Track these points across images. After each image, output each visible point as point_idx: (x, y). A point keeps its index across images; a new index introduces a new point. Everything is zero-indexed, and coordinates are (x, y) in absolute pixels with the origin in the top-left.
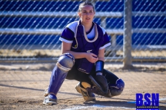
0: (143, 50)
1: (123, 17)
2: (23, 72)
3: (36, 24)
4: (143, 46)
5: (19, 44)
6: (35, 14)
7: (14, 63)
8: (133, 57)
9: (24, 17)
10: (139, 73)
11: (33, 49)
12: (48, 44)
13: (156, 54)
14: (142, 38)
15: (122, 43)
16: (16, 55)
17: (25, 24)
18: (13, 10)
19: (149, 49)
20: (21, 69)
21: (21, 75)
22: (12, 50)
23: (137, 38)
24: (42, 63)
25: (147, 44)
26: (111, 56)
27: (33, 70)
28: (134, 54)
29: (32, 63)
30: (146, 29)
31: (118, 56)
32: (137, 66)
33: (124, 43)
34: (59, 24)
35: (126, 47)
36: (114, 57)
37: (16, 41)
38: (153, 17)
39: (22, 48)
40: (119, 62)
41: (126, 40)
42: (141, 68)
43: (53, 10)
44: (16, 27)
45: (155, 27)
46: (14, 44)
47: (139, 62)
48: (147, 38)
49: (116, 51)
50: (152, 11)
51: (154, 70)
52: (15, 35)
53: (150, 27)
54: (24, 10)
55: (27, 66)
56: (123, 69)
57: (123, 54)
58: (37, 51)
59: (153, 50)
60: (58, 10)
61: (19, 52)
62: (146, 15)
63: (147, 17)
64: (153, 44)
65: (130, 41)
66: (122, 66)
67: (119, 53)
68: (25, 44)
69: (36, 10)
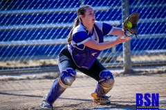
0: (142, 55)
1: (121, 25)
2: (31, 81)
3: (40, 35)
4: (141, 51)
5: (26, 55)
6: (38, 26)
7: (22, 73)
8: (132, 62)
9: (29, 30)
10: (139, 77)
11: (38, 59)
12: (52, 54)
13: (154, 59)
14: (140, 44)
15: (122, 50)
16: (23, 65)
17: (30, 36)
18: (18, 24)
19: (147, 54)
20: (28, 78)
21: (29, 84)
22: (19, 61)
23: (135, 44)
24: (48, 72)
25: (145, 49)
26: (112, 62)
27: (40, 79)
28: (134, 60)
29: (38, 72)
30: (143, 35)
31: (118, 62)
32: (137, 70)
33: (124, 49)
34: (61, 34)
35: (126, 53)
36: (114, 63)
37: (23, 52)
38: (149, 24)
39: (28, 59)
40: (120, 68)
41: (125, 47)
42: (141, 72)
43: (55, 22)
44: (22, 39)
45: (152, 33)
46: (20, 55)
47: (138, 67)
48: (145, 43)
49: (116, 57)
50: (149, 17)
51: (153, 73)
52: (21, 47)
53: (147, 33)
54: (29, 23)
55: (34, 76)
56: (124, 73)
57: (123, 59)
58: (42, 61)
59: (151, 54)
60: (60, 22)
61: (25, 63)
62: (143, 22)
63: (144, 24)
64: (150, 49)
65: (129, 47)
66: (123, 71)
67: (119, 58)
68: (31, 55)
69: (40, 23)
